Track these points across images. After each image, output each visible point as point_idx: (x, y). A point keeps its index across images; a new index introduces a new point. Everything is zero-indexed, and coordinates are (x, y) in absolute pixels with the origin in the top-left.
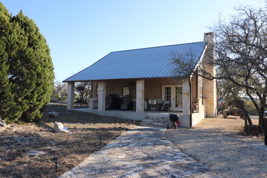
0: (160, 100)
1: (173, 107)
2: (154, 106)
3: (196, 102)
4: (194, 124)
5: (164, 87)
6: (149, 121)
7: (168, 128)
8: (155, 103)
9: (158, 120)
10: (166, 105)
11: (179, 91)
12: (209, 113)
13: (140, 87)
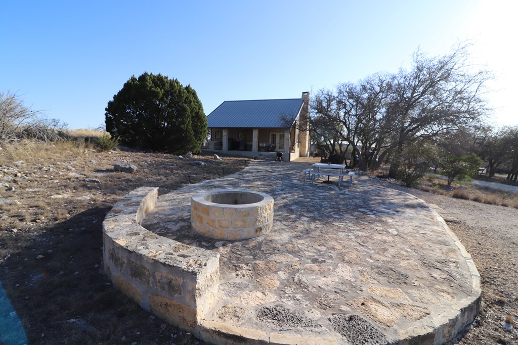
0: (268, 143)
1: (277, 149)
2: (263, 147)
3: (294, 145)
4: (291, 160)
5: (271, 133)
6: (262, 157)
7: (275, 161)
8: (264, 145)
9: (268, 156)
10: (273, 147)
11: (282, 137)
12: (302, 153)
13: (255, 134)
